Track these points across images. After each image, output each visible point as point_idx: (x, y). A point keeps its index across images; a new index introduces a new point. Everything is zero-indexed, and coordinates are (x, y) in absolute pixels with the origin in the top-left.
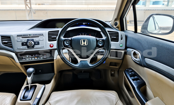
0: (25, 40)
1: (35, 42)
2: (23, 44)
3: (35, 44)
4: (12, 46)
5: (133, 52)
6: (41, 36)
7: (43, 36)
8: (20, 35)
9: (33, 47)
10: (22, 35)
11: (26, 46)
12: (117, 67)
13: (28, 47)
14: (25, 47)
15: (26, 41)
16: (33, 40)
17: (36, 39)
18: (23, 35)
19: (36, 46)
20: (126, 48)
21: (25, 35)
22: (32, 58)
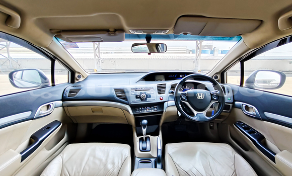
0: (138, 93)
1: (147, 95)
2: (137, 97)
3: (147, 97)
4: (126, 99)
5: (244, 106)
6: (151, 90)
7: (153, 90)
8: (133, 89)
9: (146, 99)
10: (135, 89)
12: (222, 120)
13: (142, 100)
14: (139, 99)
16: (145, 93)
17: (148, 92)
19: (148, 99)
20: (235, 101)
22: (144, 110)
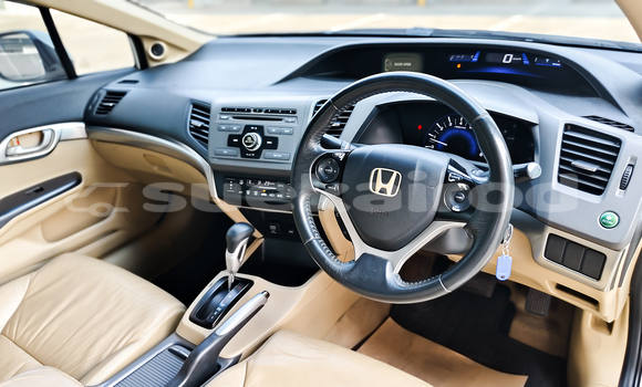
0: (239, 127)
1: (265, 139)
2: (231, 142)
3: (264, 146)
4: (206, 141)
6: (287, 119)
7: (293, 119)
8: (229, 110)
9: (258, 154)
10: (233, 110)
11: (238, 149)
13: (244, 152)
14: (235, 151)
15: (240, 133)
16: (260, 130)
17: (270, 128)
18: (239, 110)
19: (266, 153)
21: (243, 110)
